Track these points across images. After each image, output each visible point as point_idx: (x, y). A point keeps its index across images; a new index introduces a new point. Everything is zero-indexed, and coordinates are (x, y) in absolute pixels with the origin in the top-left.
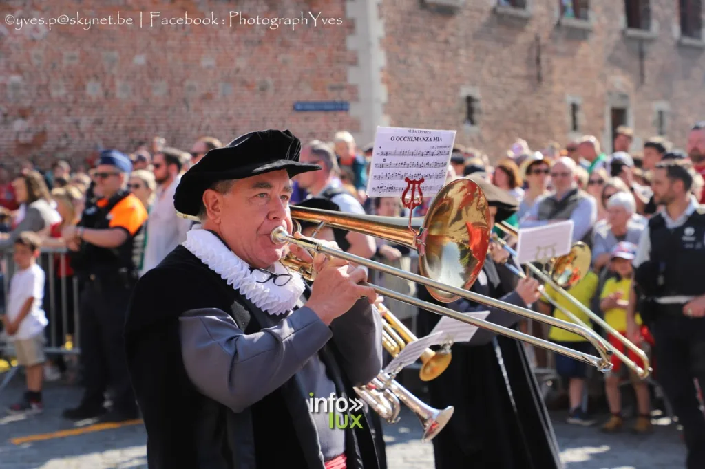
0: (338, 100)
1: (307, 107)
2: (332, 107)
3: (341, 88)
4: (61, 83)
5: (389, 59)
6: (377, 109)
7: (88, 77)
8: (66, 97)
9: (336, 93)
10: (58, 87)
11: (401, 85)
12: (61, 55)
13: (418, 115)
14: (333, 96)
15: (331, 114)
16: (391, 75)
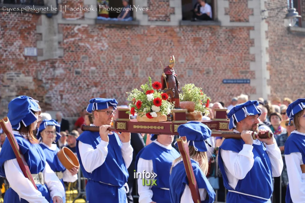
0: (245, 78)
1: (229, 81)
2: (242, 81)
3: (247, 72)
4: (113, 70)
5: (271, 59)
6: (265, 83)
7: (126, 68)
8: (115, 76)
9: (243, 75)
10: (112, 72)
11: (277, 71)
12: (114, 57)
13: (286, 85)
14: (242, 76)
15: (241, 85)
16: (271, 66)
